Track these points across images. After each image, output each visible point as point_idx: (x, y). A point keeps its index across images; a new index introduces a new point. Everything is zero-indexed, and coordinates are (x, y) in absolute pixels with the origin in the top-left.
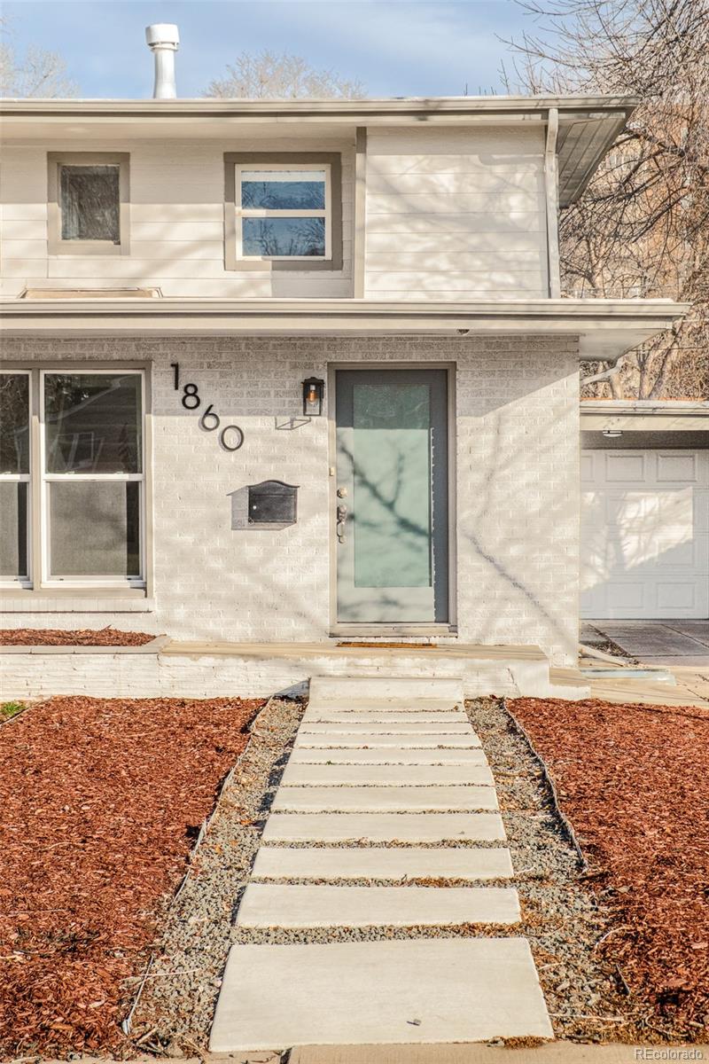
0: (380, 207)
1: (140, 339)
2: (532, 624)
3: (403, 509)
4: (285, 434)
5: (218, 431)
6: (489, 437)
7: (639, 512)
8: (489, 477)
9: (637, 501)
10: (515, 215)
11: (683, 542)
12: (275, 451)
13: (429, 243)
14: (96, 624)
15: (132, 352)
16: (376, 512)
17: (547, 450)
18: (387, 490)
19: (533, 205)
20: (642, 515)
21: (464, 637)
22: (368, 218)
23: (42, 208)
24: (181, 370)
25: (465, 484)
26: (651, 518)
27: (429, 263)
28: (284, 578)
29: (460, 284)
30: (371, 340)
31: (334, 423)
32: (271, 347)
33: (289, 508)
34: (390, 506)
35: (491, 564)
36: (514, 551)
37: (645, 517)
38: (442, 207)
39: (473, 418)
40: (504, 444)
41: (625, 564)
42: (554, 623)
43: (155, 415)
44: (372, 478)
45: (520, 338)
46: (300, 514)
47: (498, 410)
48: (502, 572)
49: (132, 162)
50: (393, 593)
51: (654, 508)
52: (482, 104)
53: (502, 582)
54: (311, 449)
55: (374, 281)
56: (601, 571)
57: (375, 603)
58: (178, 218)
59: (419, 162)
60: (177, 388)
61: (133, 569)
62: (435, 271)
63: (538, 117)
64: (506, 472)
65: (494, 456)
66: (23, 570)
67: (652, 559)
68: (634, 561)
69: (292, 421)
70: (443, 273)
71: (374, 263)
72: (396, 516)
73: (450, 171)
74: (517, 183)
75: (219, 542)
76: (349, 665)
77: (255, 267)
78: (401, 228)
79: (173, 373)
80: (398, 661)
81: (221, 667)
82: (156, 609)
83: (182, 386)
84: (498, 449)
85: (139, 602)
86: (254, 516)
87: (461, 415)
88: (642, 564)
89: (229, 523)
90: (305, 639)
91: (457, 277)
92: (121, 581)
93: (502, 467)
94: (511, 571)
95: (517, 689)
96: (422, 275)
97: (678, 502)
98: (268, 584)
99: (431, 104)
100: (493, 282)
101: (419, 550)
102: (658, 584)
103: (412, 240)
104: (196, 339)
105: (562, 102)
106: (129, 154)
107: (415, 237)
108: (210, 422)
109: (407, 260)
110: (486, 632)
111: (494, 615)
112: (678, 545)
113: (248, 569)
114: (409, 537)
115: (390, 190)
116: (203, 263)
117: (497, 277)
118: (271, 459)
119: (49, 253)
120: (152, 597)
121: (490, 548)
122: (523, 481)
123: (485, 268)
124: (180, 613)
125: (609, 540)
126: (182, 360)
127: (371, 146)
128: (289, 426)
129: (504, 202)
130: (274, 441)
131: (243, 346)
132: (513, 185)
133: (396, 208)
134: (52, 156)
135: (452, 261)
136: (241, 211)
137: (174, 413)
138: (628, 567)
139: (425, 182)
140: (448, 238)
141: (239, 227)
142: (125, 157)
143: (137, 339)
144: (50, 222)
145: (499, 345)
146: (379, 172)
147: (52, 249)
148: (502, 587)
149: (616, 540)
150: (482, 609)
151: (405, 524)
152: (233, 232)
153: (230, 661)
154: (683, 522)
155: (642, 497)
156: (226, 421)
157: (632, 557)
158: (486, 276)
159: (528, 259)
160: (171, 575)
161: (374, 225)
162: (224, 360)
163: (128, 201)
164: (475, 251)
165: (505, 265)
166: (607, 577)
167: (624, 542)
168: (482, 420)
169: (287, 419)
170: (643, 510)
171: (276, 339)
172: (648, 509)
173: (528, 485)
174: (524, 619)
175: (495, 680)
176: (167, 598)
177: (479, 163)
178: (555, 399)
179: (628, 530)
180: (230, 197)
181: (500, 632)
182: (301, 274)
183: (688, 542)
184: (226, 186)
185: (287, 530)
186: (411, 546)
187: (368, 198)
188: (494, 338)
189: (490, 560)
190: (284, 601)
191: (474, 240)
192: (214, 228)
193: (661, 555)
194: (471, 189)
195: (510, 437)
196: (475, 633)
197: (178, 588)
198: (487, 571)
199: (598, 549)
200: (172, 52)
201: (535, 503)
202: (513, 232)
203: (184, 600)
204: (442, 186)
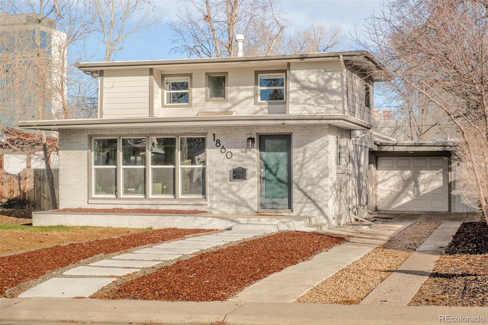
0: (294, 86)
1: (204, 127)
2: (315, 210)
3: (279, 176)
4: (243, 154)
5: (225, 153)
6: (301, 154)
7: (425, 177)
8: (302, 165)
9: (424, 174)
10: (334, 87)
11: (439, 187)
12: (241, 159)
13: (308, 96)
14: (192, 208)
15: (203, 131)
16: (271, 177)
17: (319, 158)
18: (274, 170)
19: (339, 84)
20: (426, 178)
21: (295, 214)
22: (291, 89)
23: (204, 89)
24: (215, 136)
25: (295, 168)
26: (429, 179)
27: (308, 102)
28: (243, 195)
29: (317, 108)
30: (268, 126)
31: (259, 151)
32: (240, 129)
33: (244, 175)
34: (275, 175)
35: (302, 192)
36: (309, 188)
37: (427, 179)
38: (312, 85)
39: (297, 149)
40: (306, 156)
41: (420, 194)
42: (321, 210)
43: (208, 149)
44: (270, 167)
45: (311, 125)
46: (248, 177)
47: (304, 146)
48: (305, 194)
49: (229, 74)
50: (276, 200)
51: (430, 176)
52: (319, 55)
53: (306, 198)
54: (250, 158)
55: (292, 108)
56: (412, 196)
57: (270, 203)
58: (241, 91)
59: (306, 72)
60: (214, 141)
61: (204, 193)
62: (310, 104)
63: (337, 58)
64: (307, 165)
65: (303, 160)
66: (174, 193)
67: (429, 192)
68: (423, 193)
69: (246, 150)
70: (313, 105)
71: (292, 103)
72: (277, 178)
73: (315, 74)
74: (335, 77)
75: (226, 185)
76: (248, 220)
77: (263, 104)
78: (300, 92)
79: (213, 137)
80: (262, 219)
81: (213, 220)
82: (209, 204)
83: (216, 140)
84: (304, 158)
85: (203, 202)
86: (234, 178)
87: (294, 148)
88: (426, 194)
89: (229, 180)
90: (249, 214)
91: (317, 106)
92: (201, 196)
93: (306, 163)
94: (309, 194)
95: (295, 228)
96: (306, 106)
97: (437, 174)
98: (239, 197)
99: (304, 56)
100: (327, 108)
101: (283, 188)
102: (431, 200)
103: (303, 95)
104: (220, 127)
105: (343, 53)
106: (228, 72)
107: (304, 94)
108: (223, 150)
109: (302, 101)
110: (301, 212)
111: (304, 207)
112: (438, 188)
113: (233, 193)
114: (280, 184)
115: (296, 81)
116: (248, 104)
117: (329, 106)
118: (239, 161)
119: (206, 102)
120: (207, 201)
121: (302, 187)
122: (311, 167)
123: (325, 103)
124: (215, 206)
125: (415, 186)
126: (215, 133)
127: (291, 67)
128: (245, 151)
129: (331, 83)
130: (241, 156)
131: (232, 129)
132: (334, 78)
133: (298, 86)
134: (206, 74)
135: (315, 101)
136: (260, 88)
137: (214, 148)
138: (421, 195)
139: (307, 78)
140: (314, 95)
141: (259, 93)
142: (227, 73)
143: (203, 127)
144: (206, 93)
145: (305, 127)
146: (293, 75)
147: (207, 100)
148: (305, 199)
149: (417, 185)
150: (300, 205)
151: (279, 180)
152: (257, 94)
153: (215, 219)
154: (439, 180)
155: (426, 172)
156: (228, 150)
157: (423, 191)
158: (325, 105)
159: (338, 100)
160: (212, 195)
161: (292, 91)
162: (227, 133)
163: (227, 86)
164: (322, 98)
165: (331, 102)
166: (414, 198)
167: (420, 187)
168: (300, 149)
169: (245, 149)
170: (426, 176)
171: (242, 126)
172: (428, 176)
173: (313, 169)
174: (312, 208)
175: (288, 226)
176: (211, 202)
177: (323, 72)
178: (321, 143)
179: (421, 183)
180: (256, 84)
181: (305, 212)
182: (277, 106)
183: (441, 187)
184: (255, 80)
185: (244, 182)
186: (281, 187)
187: (291, 83)
188: (303, 125)
189: (302, 191)
190: (243, 203)
191: (322, 95)
192: (251, 93)
193: (432, 191)
194: (321, 80)
195: (308, 155)
196: (298, 212)
197: (214, 198)
198: (301, 194)
199: (411, 189)
200: (242, 43)
201: (315, 174)
202: (333, 92)
203: (216, 202)
204: (312, 79)
